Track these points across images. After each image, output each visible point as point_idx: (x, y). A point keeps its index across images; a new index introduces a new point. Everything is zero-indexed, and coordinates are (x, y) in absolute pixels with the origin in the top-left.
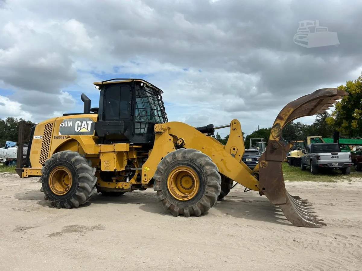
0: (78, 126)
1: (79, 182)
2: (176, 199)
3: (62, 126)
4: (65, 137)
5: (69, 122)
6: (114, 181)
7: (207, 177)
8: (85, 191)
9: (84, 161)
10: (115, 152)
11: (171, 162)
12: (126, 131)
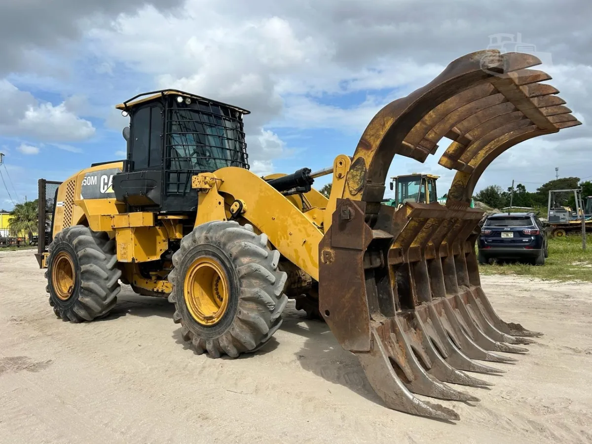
0: (105, 184)
1: (82, 278)
2: (196, 322)
3: (84, 184)
5: (92, 177)
6: (154, 278)
7: (242, 280)
8: (93, 295)
9: (93, 243)
10: (129, 227)
11: (189, 247)
12: (152, 189)
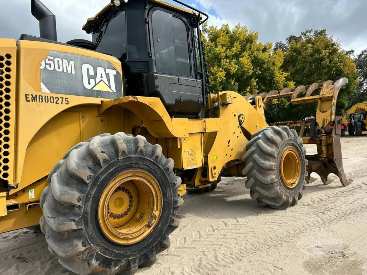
0: (90, 77)
3: (48, 67)
4: (60, 100)
5: (65, 61)
10: (203, 133)
